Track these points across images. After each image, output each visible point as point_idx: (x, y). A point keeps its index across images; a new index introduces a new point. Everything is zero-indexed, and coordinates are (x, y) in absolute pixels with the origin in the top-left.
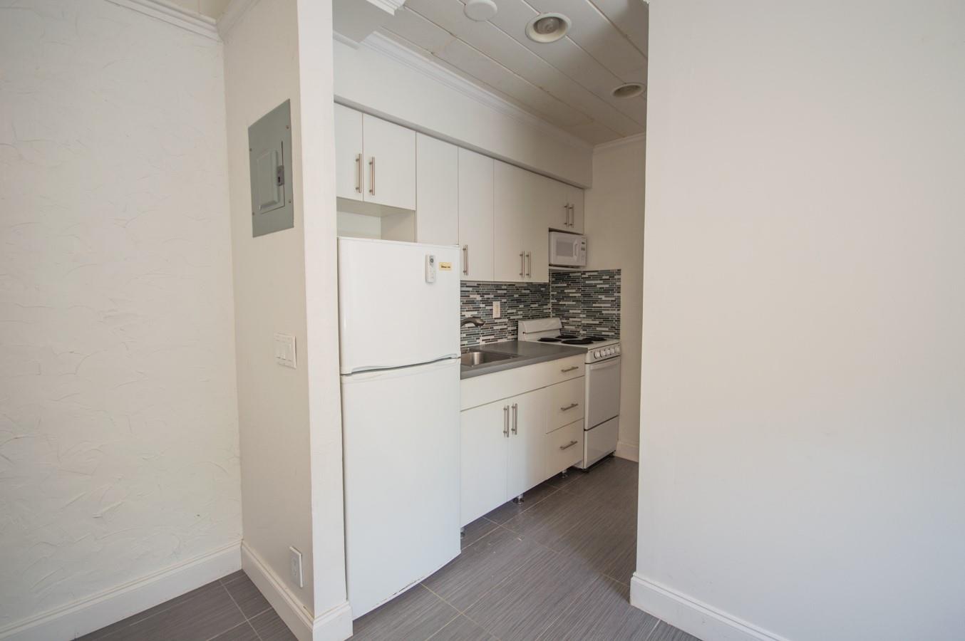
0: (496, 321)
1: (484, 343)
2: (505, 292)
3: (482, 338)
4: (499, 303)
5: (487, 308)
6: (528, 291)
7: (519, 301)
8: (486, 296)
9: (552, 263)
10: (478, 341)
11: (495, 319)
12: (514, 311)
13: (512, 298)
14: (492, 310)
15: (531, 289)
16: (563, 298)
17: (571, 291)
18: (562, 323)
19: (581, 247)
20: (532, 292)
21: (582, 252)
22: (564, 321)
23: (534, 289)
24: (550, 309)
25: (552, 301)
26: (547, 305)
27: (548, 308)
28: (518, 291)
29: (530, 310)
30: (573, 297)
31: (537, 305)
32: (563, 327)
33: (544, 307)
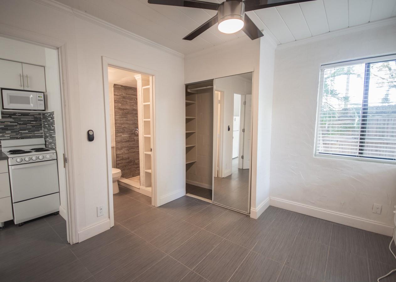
9: (4, 108)
15: (19, 123)
16: (45, 127)
17: (46, 123)
18: (45, 141)
19: (38, 99)
20: (20, 124)
21: (40, 101)
22: (46, 140)
23: (22, 123)
24: (42, 133)
25: (43, 129)
26: (39, 131)
27: (41, 133)
28: (4, 124)
29: (19, 134)
30: (47, 127)
31: (27, 131)
32: (46, 143)
33: (36, 132)
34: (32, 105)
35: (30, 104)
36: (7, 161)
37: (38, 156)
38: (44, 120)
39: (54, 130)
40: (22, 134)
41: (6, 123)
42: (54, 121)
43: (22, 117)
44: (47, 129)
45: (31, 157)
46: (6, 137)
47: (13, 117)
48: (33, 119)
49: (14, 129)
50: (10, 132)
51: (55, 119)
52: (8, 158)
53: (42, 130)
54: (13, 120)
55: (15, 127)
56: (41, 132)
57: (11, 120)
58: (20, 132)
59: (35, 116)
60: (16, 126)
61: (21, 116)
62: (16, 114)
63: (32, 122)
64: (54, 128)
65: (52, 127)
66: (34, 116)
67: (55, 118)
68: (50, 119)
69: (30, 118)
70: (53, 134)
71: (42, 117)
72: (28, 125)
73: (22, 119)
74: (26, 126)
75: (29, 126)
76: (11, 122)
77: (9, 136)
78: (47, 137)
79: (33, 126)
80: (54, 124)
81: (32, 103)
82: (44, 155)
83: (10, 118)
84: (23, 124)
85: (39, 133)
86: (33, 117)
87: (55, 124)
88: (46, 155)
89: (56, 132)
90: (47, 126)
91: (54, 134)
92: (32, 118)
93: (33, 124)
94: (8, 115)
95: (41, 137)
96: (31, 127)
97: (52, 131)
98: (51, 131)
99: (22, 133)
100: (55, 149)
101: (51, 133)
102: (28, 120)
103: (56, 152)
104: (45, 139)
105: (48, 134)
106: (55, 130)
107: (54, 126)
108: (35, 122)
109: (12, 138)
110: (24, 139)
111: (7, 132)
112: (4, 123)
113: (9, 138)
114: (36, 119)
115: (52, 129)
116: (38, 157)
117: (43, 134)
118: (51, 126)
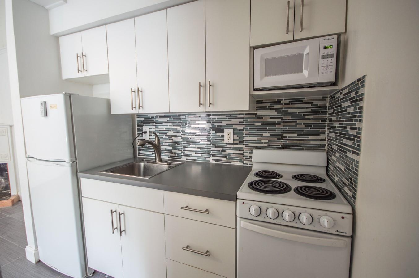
0: (229, 146)
1: (214, 162)
2: (242, 120)
3: (211, 158)
4: (231, 131)
5: (218, 134)
6: (280, 120)
7: (262, 129)
8: (216, 124)
9: (256, 87)
10: (207, 159)
11: (227, 144)
12: (256, 139)
13: (252, 126)
14: (224, 136)
15: (284, 117)
16: (332, 128)
17: (334, 118)
18: (328, 159)
19: (321, 54)
20: (285, 121)
21: (325, 60)
22: (330, 157)
23: (289, 117)
24: (325, 140)
25: (327, 131)
26: (319, 135)
27: (321, 140)
28: (261, 120)
29: (282, 139)
30: (335, 127)
31: (296, 135)
32: (328, 164)
33: (311, 138)
34: (305, 73)
35: (302, 71)
36: (234, 202)
37: (297, 210)
38: (332, 111)
39: (356, 139)
40: (286, 139)
41: (264, 119)
42: (361, 108)
43: (291, 106)
44: (335, 133)
45: (281, 208)
46: (262, 143)
47: (275, 107)
48: (309, 110)
49: (275, 131)
50: (268, 135)
51: (365, 104)
52: (237, 199)
53: (324, 133)
54: (276, 113)
55: (277, 126)
56: (321, 137)
57: (273, 113)
58: (284, 135)
59: (315, 103)
60: (279, 123)
61: (289, 104)
62: (282, 102)
63: (306, 117)
64: (359, 133)
65: (351, 128)
66: (312, 103)
67: (365, 98)
68: (348, 103)
69: (303, 108)
70: (350, 151)
71: (328, 105)
72: (298, 122)
73: (290, 111)
74: (294, 124)
75: (301, 124)
76: (272, 117)
77: (267, 141)
78: (334, 152)
79: (307, 125)
80: (360, 121)
81: (307, 69)
82: (316, 213)
83: (271, 109)
84: (291, 121)
85: (318, 140)
86: (310, 105)
87: (364, 118)
88: (321, 216)
89: (362, 148)
90: (336, 124)
91: (354, 152)
92: (307, 108)
93: (309, 119)
94: (269, 105)
95: (320, 148)
96: (304, 126)
97: (350, 143)
98: (345, 141)
99: (286, 137)
100: (351, 201)
101: (346, 145)
102: (299, 112)
103: (354, 214)
104: (328, 154)
105: (337, 145)
106: (359, 141)
107: (358, 125)
108: (312, 117)
109: (271, 147)
110: (289, 148)
111: (265, 135)
112: (262, 118)
113: (266, 145)
114: (316, 110)
115: (351, 135)
116: (297, 214)
117: (326, 143)
118: (348, 127)
